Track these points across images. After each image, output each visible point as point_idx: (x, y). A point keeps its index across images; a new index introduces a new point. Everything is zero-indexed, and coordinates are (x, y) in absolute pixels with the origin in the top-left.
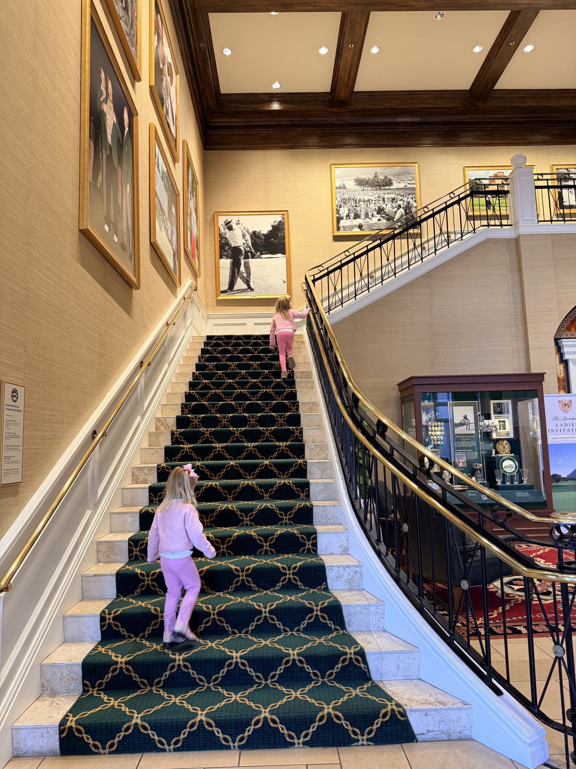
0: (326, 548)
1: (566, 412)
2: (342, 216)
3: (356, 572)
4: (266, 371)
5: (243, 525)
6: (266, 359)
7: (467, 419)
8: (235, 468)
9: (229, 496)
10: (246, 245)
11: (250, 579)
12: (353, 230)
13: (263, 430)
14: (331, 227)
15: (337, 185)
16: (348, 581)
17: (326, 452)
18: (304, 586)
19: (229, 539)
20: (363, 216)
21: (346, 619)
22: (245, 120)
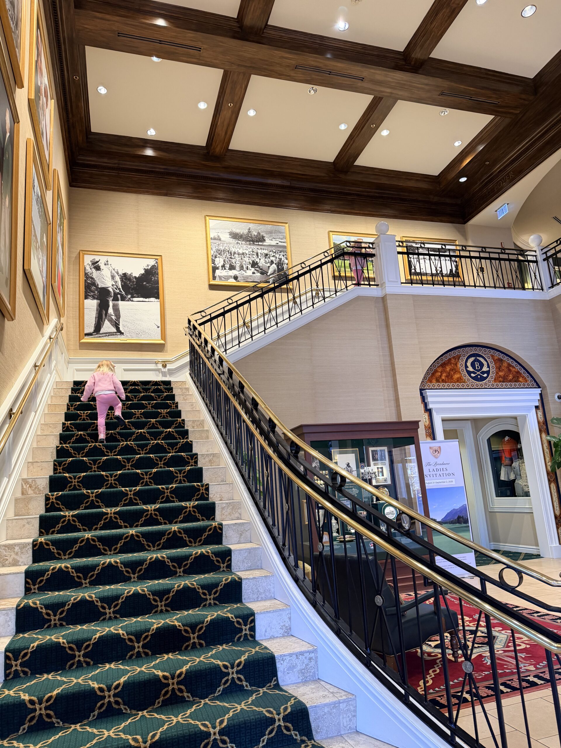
0: (266, 631)
1: (437, 458)
2: (218, 266)
3: (310, 659)
4: (153, 420)
5: (156, 612)
6: (149, 407)
7: (349, 467)
8: (136, 538)
9: (132, 576)
10: (115, 287)
11: (183, 687)
12: (229, 281)
13: (163, 488)
14: (206, 275)
15: (212, 236)
16: (301, 672)
17: (239, 511)
18: (251, 686)
19: (146, 634)
20: (238, 268)
21: (313, 725)
22: (116, 162)
